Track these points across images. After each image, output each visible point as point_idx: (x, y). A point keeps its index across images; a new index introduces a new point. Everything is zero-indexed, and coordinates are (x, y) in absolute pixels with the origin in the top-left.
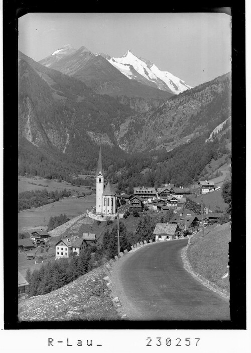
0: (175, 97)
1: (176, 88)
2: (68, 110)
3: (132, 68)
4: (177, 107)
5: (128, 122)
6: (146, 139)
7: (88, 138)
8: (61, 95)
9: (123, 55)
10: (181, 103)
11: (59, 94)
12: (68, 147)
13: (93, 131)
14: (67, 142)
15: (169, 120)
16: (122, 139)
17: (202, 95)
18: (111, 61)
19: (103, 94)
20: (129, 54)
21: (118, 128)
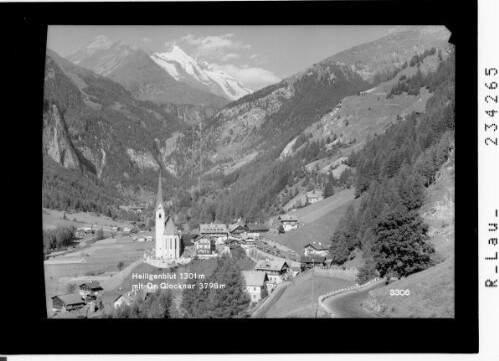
0: (233, 104)
1: (234, 93)
2: (104, 121)
3: (178, 66)
4: (235, 117)
5: (176, 135)
6: (199, 158)
7: (128, 157)
8: (94, 101)
9: (168, 49)
10: (241, 112)
11: (92, 100)
12: (104, 169)
13: (133, 148)
14: (103, 162)
15: (226, 134)
16: (169, 158)
17: (267, 101)
18: (153, 57)
19: (144, 99)
20: (176, 48)
21: (163, 144)
